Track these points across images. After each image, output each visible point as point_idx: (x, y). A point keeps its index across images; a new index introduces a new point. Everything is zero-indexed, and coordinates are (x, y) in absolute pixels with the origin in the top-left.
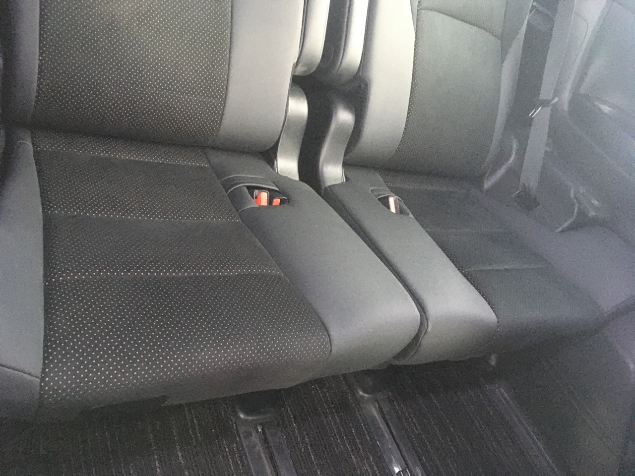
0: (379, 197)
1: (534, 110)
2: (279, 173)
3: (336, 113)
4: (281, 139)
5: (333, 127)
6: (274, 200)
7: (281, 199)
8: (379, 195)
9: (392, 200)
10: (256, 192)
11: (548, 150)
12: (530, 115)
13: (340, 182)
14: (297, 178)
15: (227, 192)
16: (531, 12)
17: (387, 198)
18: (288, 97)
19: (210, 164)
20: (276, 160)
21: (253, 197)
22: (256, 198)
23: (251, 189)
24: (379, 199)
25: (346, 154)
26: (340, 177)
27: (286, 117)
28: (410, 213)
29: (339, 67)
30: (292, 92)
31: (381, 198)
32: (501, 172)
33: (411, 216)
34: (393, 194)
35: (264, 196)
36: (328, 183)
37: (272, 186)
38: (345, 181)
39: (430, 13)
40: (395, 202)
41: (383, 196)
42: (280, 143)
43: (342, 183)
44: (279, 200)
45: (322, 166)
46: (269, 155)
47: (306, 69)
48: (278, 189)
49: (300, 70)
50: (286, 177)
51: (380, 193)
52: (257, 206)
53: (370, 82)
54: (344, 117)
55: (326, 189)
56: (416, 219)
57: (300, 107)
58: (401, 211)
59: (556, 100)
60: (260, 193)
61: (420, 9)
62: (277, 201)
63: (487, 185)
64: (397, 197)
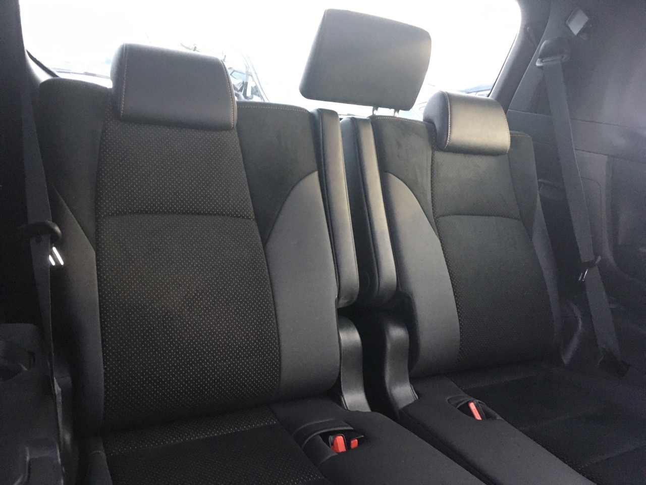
0: (459, 406)
1: (582, 274)
2: (349, 409)
3: (388, 332)
4: (342, 374)
5: (389, 346)
6: (352, 442)
7: (358, 439)
8: (458, 404)
9: (472, 406)
10: (331, 438)
11: (613, 306)
12: (580, 279)
13: (413, 400)
14: (367, 409)
15: (301, 447)
16: (539, 188)
17: (467, 406)
18: (338, 330)
19: (278, 420)
20: (343, 396)
21: (328, 445)
22: (332, 444)
23: (325, 436)
24: (458, 409)
25: (410, 369)
26: (411, 395)
27: (340, 350)
28: (496, 414)
29: (379, 289)
30: (341, 325)
31: (461, 406)
32: (575, 342)
33: (499, 417)
34: (473, 399)
35: (340, 440)
36: (402, 405)
37: (346, 426)
38: (417, 398)
39: (447, 218)
40: (477, 406)
41: (463, 403)
42: (342, 379)
43: (415, 401)
44: (356, 440)
45: (390, 390)
46: (334, 393)
47: (347, 301)
48: (352, 428)
49: (343, 302)
50: (357, 411)
51: (457, 402)
52: (335, 454)
53: (412, 295)
54: (397, 333)
55: (401, 412)
56: (505, 419)
57: (352, 337)
58: (486, 416)
59: (599, 258)
60: (334, 438)
61: (437, 218)
62: (354, 443)
63: (566, 359)
64: (477, 401)
